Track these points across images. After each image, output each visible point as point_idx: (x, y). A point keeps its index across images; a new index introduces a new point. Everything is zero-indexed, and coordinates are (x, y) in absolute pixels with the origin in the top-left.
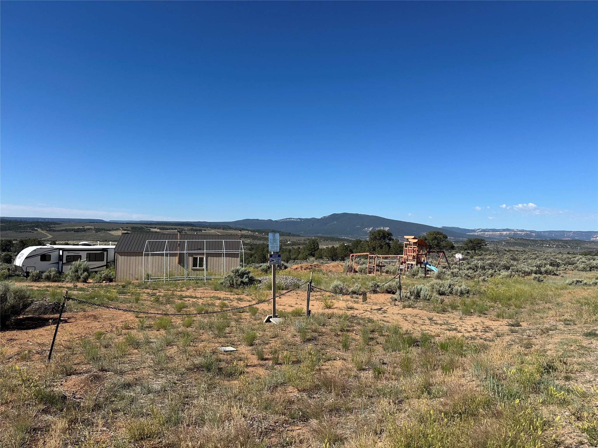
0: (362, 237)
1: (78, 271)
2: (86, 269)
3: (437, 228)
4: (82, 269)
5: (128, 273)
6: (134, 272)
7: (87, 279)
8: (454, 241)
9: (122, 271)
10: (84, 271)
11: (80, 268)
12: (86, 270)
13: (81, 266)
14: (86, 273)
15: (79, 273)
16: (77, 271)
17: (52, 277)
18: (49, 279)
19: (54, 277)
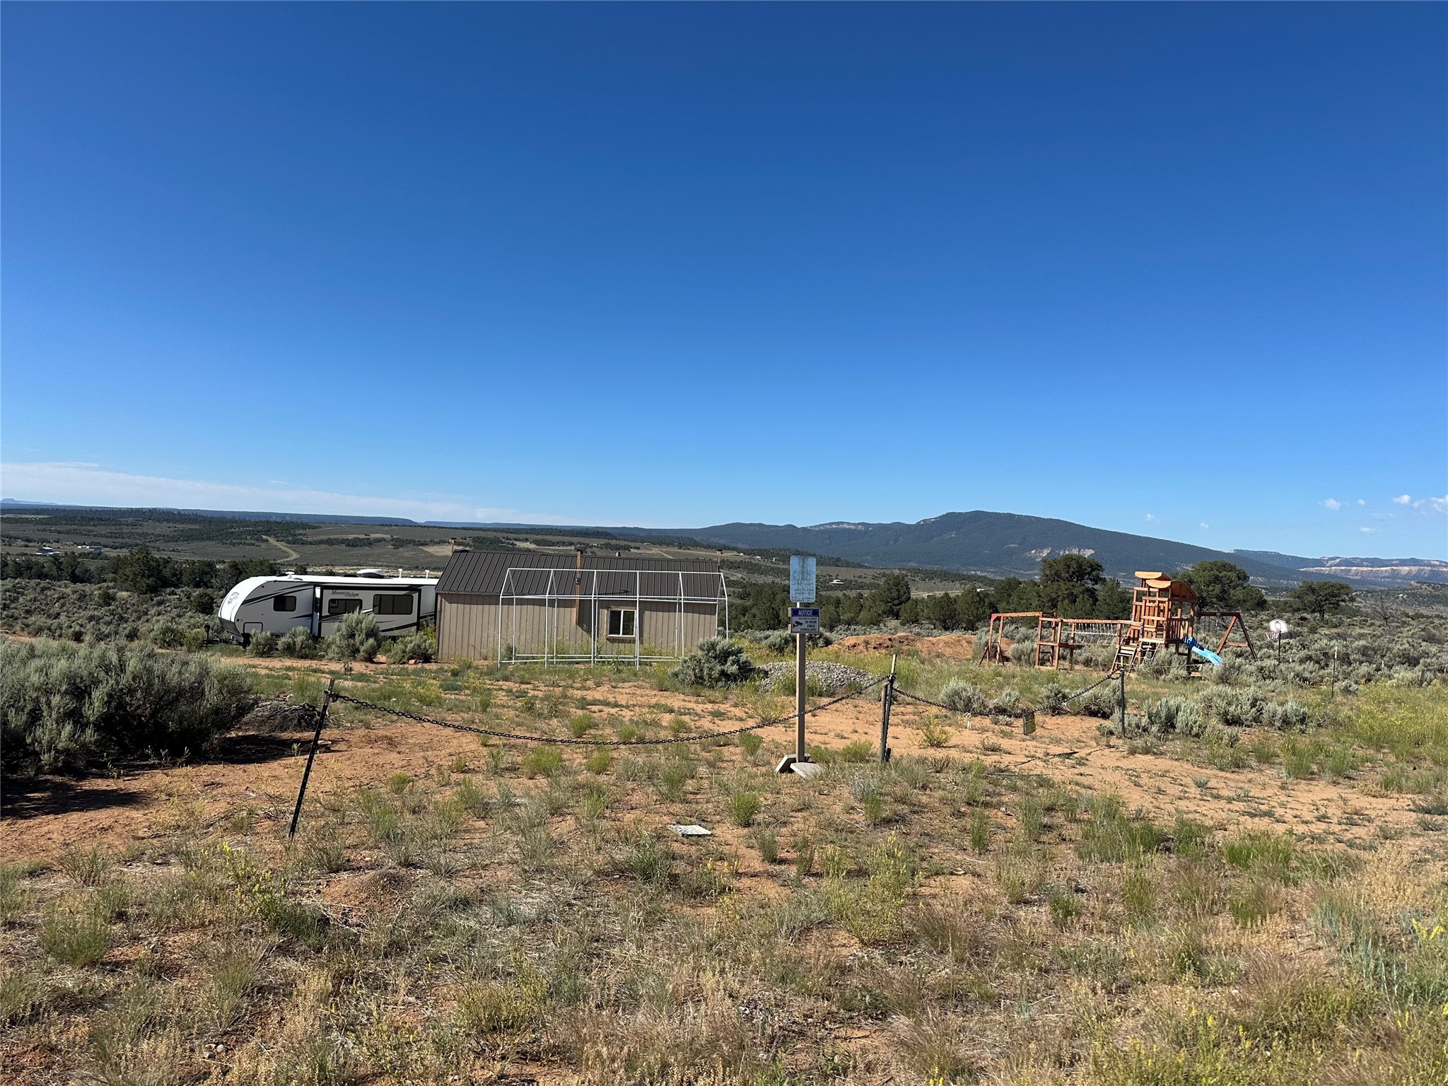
0: (1022, 572)
2: (372, 631)
3: (1220, 552)
4: (364, 632)
5: (465, 642)
6: (478, 641)
8: (1264, 589)
9: (453, 638)
10: (368, 636)
11: (359, 628)
13: (361, 623)
16: (352, 636)
17: (298, 647)
18: (291, 652)
19: (302, 648)
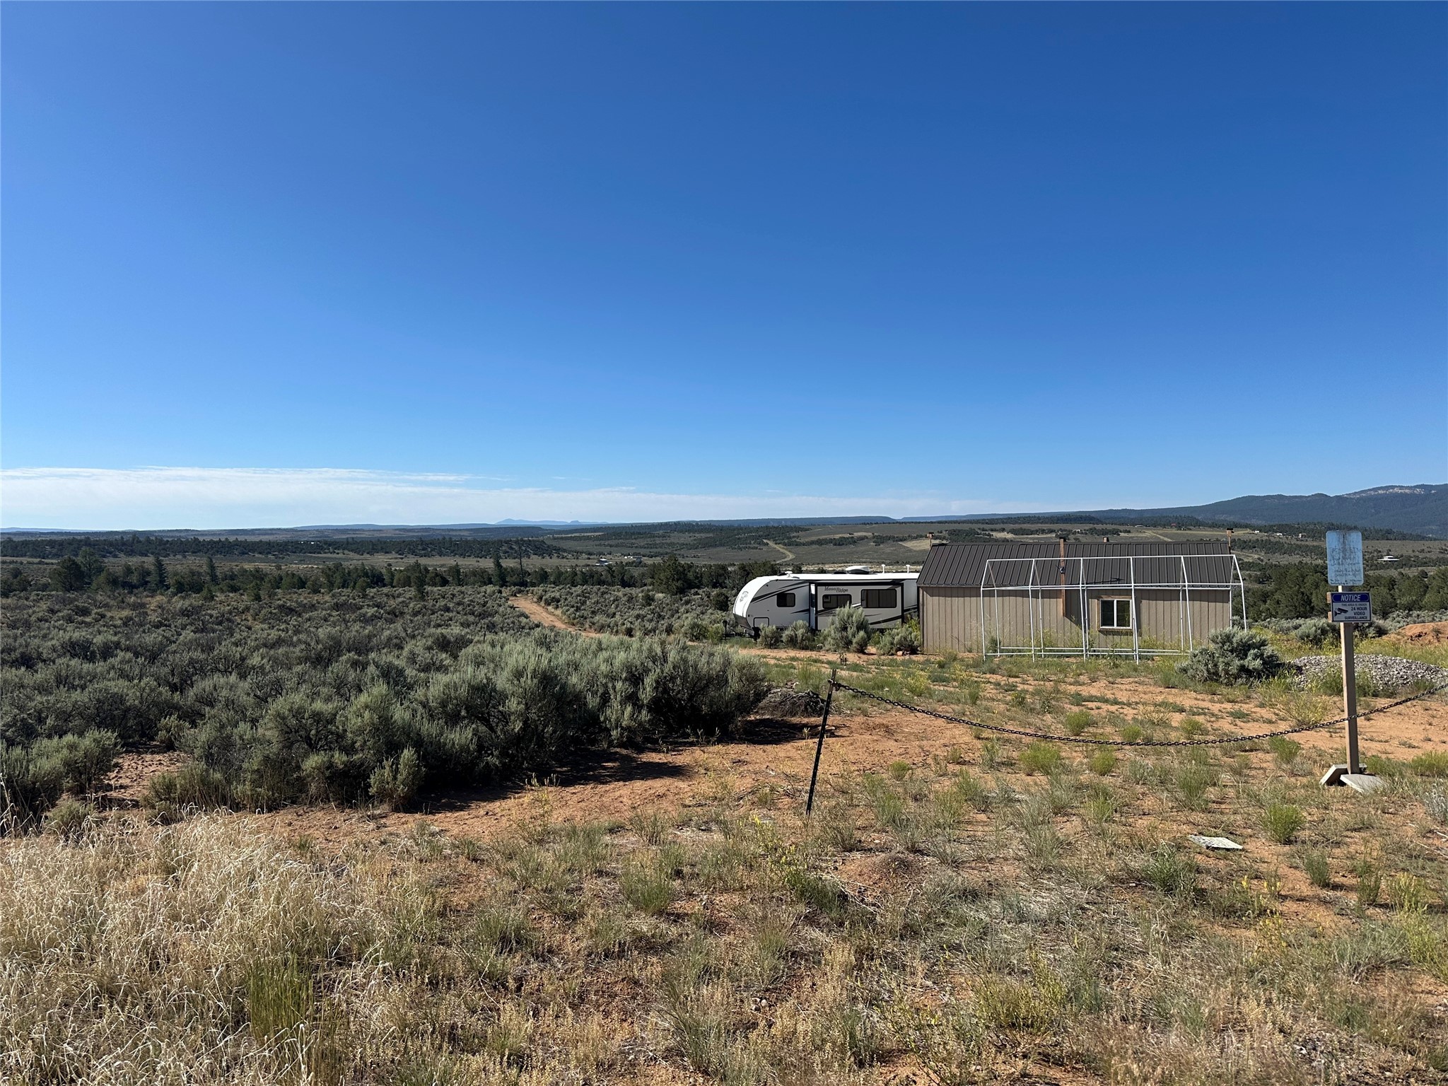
1: (847, 628)
2: (862, 624)
4: (855, 625)
5: (949, 634)
6: (961, 632)
7: (866, 646)
9: (936, 631)
10: (859, 628)
11: (850, 621)
12: (862, 626)
13: (852, 616)
14: (862, 633)
15: (850, 631)
16: (845, 629)
17: (799, 639)
18: (793, 643)
19: (802, 640)
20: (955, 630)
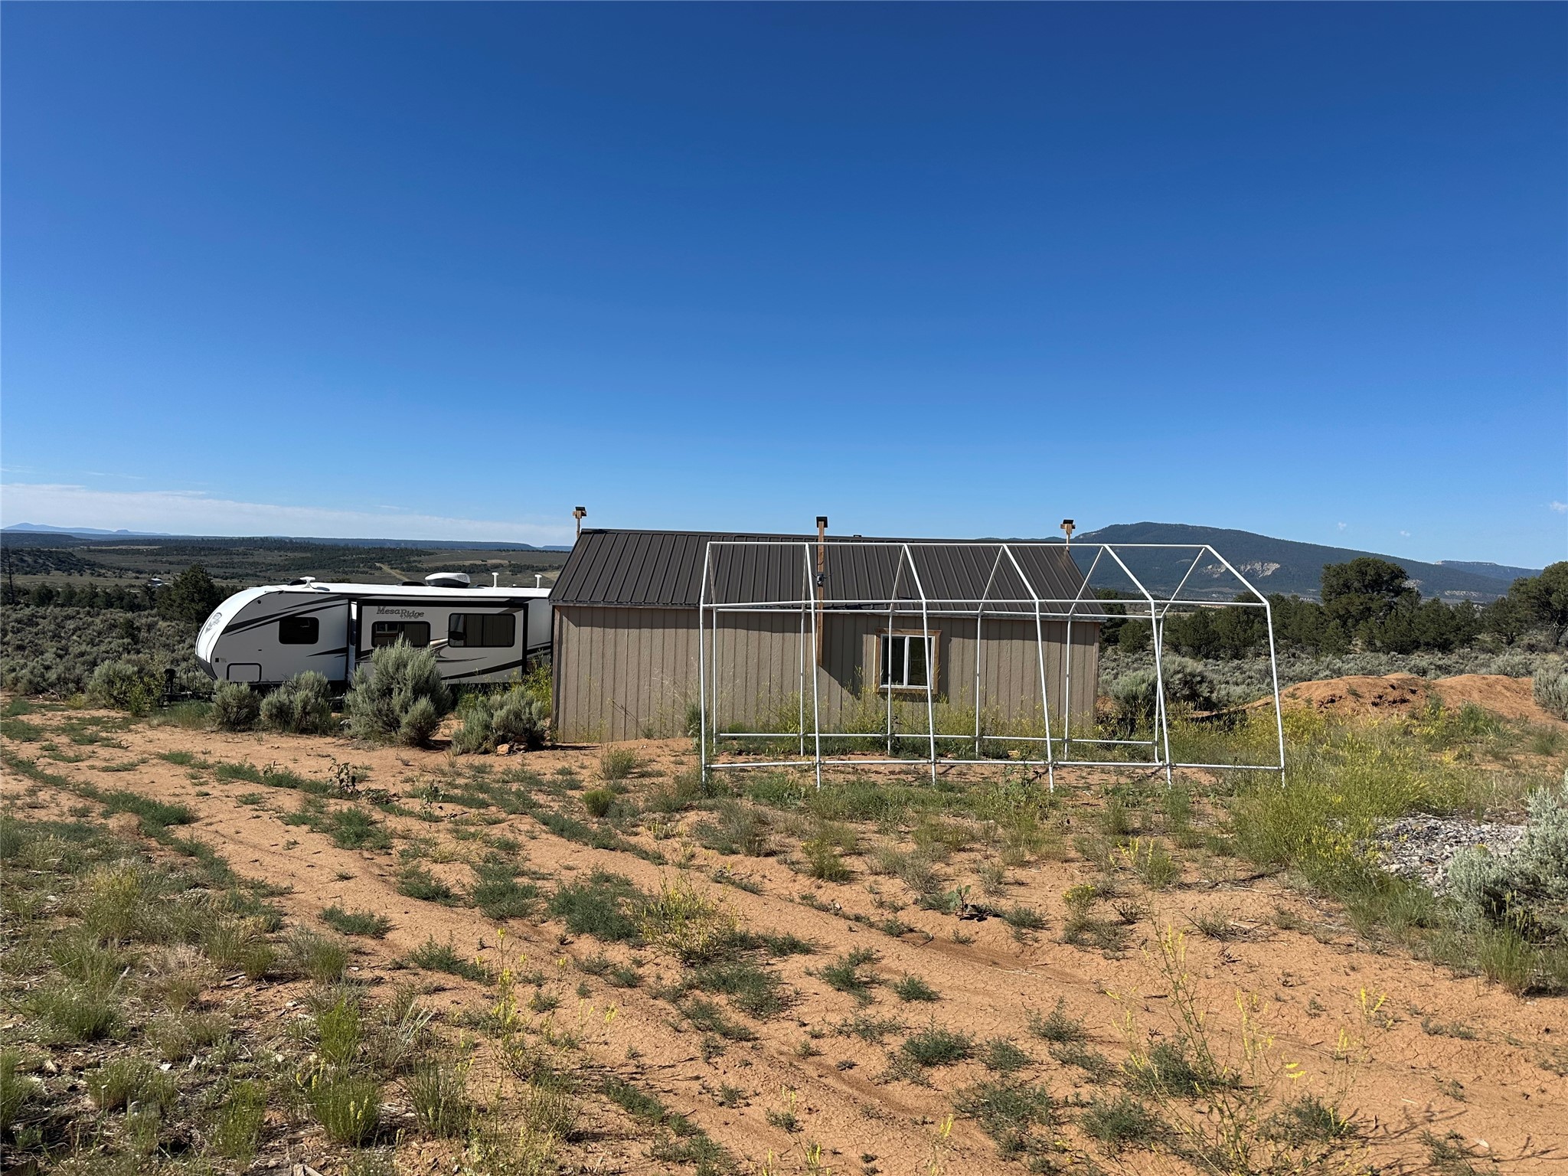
0: (1197, 590)
1: (390, 691)
2: (427, 681)
3: (1426, 564)
4: (410, 685)
5: (608, 700)
6: (632, 697)
7: (431, 727)
9: (583, 693)
10: (419, 691)
11: (399, 676)
12: (424, 687)
13: (405, 666)
14: (424, 702)
15: (397, 700)
16: (387, 692)
17: (297, 712)
18: (285, 720)
19: (305, 713)
20: (620, 691)
